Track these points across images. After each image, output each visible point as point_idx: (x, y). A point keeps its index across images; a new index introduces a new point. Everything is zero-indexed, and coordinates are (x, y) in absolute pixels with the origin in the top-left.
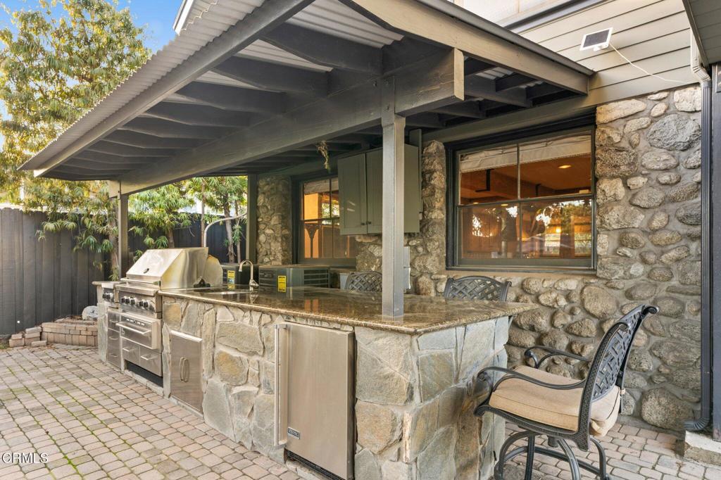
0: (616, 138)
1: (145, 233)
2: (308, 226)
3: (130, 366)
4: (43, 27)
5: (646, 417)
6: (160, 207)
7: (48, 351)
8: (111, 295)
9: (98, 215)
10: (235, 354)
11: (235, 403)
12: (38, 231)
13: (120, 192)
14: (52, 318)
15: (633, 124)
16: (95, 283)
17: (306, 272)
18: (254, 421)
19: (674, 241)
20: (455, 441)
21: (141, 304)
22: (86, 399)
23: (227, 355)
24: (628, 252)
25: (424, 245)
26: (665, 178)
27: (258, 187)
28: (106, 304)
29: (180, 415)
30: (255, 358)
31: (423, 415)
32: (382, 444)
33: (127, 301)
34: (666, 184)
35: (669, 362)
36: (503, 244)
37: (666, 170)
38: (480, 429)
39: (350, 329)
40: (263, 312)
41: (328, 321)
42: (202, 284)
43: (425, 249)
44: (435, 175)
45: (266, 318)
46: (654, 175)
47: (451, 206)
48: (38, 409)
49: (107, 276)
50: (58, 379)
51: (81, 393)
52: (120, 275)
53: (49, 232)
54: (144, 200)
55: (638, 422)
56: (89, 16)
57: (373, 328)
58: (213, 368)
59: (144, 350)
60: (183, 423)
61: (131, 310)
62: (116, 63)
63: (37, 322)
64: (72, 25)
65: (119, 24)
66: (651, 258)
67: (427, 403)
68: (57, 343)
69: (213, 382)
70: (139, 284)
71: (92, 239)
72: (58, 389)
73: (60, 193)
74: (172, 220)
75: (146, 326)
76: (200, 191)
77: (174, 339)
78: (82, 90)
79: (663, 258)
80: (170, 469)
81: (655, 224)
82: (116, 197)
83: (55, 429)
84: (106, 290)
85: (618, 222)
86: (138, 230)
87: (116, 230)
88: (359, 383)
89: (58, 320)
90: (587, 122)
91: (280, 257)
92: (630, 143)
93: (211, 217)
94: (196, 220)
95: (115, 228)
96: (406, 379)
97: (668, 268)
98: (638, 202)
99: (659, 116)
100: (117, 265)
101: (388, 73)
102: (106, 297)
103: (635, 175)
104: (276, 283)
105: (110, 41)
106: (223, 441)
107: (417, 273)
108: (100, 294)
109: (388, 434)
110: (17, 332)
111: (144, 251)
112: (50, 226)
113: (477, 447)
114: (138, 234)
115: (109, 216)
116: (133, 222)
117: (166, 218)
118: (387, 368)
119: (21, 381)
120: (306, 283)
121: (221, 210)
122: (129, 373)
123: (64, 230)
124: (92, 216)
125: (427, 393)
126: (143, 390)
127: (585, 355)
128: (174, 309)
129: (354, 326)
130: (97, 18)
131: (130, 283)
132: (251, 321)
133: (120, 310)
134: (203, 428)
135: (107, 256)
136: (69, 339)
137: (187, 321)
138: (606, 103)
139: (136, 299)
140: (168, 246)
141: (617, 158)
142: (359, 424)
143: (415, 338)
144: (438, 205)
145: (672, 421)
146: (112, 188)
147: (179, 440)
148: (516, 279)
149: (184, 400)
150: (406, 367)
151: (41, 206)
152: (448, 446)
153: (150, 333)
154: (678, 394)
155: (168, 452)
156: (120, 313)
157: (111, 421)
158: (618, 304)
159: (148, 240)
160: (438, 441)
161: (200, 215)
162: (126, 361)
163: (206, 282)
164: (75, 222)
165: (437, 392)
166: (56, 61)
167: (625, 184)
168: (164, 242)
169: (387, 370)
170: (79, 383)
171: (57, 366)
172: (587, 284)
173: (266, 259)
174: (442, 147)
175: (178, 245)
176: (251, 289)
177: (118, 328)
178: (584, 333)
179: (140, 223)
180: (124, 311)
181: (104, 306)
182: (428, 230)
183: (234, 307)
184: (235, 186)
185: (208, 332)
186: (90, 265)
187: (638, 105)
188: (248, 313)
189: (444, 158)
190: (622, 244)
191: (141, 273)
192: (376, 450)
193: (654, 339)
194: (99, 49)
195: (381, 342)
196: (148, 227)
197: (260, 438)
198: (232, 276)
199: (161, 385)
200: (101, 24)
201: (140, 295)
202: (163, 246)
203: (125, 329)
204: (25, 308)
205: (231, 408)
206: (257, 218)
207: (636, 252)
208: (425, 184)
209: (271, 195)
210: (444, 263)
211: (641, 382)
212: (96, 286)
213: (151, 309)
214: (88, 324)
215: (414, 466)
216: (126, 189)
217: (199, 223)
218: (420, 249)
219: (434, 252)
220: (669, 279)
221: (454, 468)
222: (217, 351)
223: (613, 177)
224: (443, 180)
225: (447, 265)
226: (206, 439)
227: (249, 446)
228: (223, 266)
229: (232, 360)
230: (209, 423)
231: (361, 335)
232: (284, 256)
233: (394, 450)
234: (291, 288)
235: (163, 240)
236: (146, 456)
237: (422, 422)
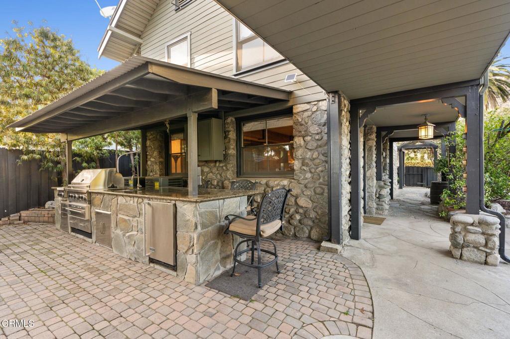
0: (300, 120)
1: (82, 161)
2: (174, 157)
3: (74, 230)
4: (18, 48)
5: (312, 237)
6: (91, 146)
7: (25, 226)
8: (63, 194)
9: (54, 151)
10: (127, 218)
11: (127, 241)
12: (18, 160)
13: (67, 139)
14: (27, 208)
15: (306, 114)
16: (53, 188)
17: (169, 180)
18: (136, 247)
19: (320, 163)
20: (220, 247)
21: (79, 197)
22: (50, 246)
23: (123, 218)
24: (305, 168)
25: (226, 166)
26: (317, 137)
27: (146, 136)
28: (60, 198)
29: (101, 250)
30: (136, 219)
31: (202, 235)
32: (186, 248)
33: (72, 196)
34: (317, 140)
35: (319, 213)
36: (282, 164)
37: (318, 134)
38: (233, 242)
39: (174, 202)
40: (139, 197)
41: (166, 200)
42: (113, 186)
43: (226, 168)
44: (230, 133)
45: (140, 200)
46: (314, 136)
47: (238, 147)
48: (22, 252)
49: (60, 184)
50: (32, 239)
51: (46, 244)
52: (68, 183)
53: (24, 161)
54: (82, 143)
55: (309, 240)
56: (48, 43)
57: (183, 201)
58: (117, 226)
59: (82, 221)
60: (102, 253)
61: (74, 201)
62: (64, 68)
63: (18, 211)
64: (38, 47)
65: (65, 48)
66: (313, 170)
67: (204, 230)
68: (30, 222)
69: (116, 232)
70: (79, 188)
71: (51, 164)
72: (32, 243)
73: (31, 139)
74: (98, 153)
75: (83, 208)
76: (115, 138)
77: (97, 213)
78: (44, 83)
79: (317, 171)
80: (94, 270)
81: (314, 156)
82: (65, 142)
83: (32, 260)
84: (60, 191)
85: (301, 155)
86: (78, 159)
87: (66, 159)
88: (178, 224)
89: (30, 210)
90: (289, 112)
91: (158, 172)
92: (305, 122)
93: (121, 152)
94: (112, 153)
95: (64, 158)
96: (194, 220)
97: (319, 175)
98: (308, 147)
99: (315, 112)
100: (66, 178)
101: (190, 95)
102: (60, 195)
103: (307, 135)
104: (154, 186)
105: (61, 57)
106: (121, 258)
107: (223, 179)
108: (56, 194)
109: (188, 245)
110: (5, 216)
111: (81, 170)
112: (25, 157)
113: (231, 250)
114: (78, 161)
115: (61, 152)
116: (75, 155)
117: (94, 153)
118: (187, 217)
119: (10, 241)
120: (169, 185)
121: (128, 148)
122: (73, 234)
123: (34, 159)
124: (50, 152)
125: (204, 226)
126: (81, 241)
127: (290, 213)
128: (97, 199)
129: (175, 201)
130: (53, 44)
131: (73, 187)
132: (134, 202)
133: (68, 201)
134: (112, 254)
135: (60, 174)
136: (37, 219)
137: (104, 204)
138: (297, 105)
139: (77, 195)
140: (96, 168)
141: (301, 128)
142: (178, 242)
143: (197, 204)
144: (232, 147)
145: (320, 238)
146: (62, 137)
147: (99, 260)
148: (264, 181)
149: (103, 243)
150: (194, 216)
151: (19, 146)
152: (216, 248)
153: (85, 212)
154: (322, 226)
155: (93, 264)
156: (68, 203)
157: (64, 255)
158: (302, 190)
159: (84, 164)
160: (210, 246)
161: (115, 151)
162: (72, 228)
163: (115, 186)
164: (40, 155)
165: (209, 226)
166: (28, 67)
167: (304, 139)
168: (94, 165)
169: (188, 218)
170: (45, 240)
171: (31, 233)
172: (291, 182)
173: (151, 174)
174: (234, 120)
175: (102, 167)
176: (138, 188)
177: (67, 211)
178: (290, 204)
179: (79, 155)
180: (70, 202)
181: (58, 200)
182: (227, 159)
183: (126, 196)
184: (135, 135)
185: (114, 209)
186: (49, 178)
187: (307, 106)
188: (132, 199)
189: (235, 125)
190: (303, 165)
191: (80, 182)
192: (184, 251)
193: (315, 204)
194: (54, 61)
195: (185, 206)
196: (84, 158)
197: (138, 255)
198: (131, 183)
199: (91, 238)
200: (55, 47)
201: (78, 193)
202: (93, 168)
203: (70, 211)
204: (10, 204)
205: (125, 243)
206: (147, 152)
207: (308, 168)
208: (226, 137)
209: (154, 141)
210: (236, 175)
211: (310, 223)
212: (54, 189)
213: (85, 199)
214: (49, 211)
215: (199, 256)
216: (70, 138)
217: (115, 155)
218: (224, 168)
219: (230, 169)
220: (319, 179)
221: (219, 258)
222: (119, 217)
223: (300, 136)
224: (235, 135)
225: (237, 175)
226: (113, 258)
227: (133, 259)
228: (124, 178)
229: (125, 221)
230: (115, 252)
231: (179, 204)
232: (160, 172)
233: (191, 250)
234: (161, 188)
235: (93, 164)
236: (82, 266)
237: (202, 238)
